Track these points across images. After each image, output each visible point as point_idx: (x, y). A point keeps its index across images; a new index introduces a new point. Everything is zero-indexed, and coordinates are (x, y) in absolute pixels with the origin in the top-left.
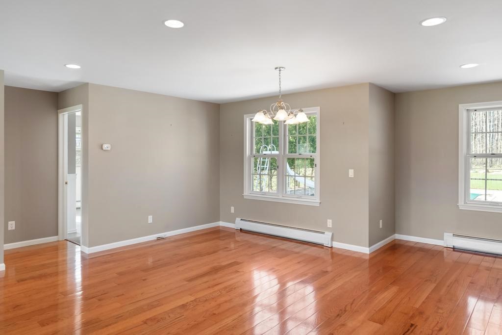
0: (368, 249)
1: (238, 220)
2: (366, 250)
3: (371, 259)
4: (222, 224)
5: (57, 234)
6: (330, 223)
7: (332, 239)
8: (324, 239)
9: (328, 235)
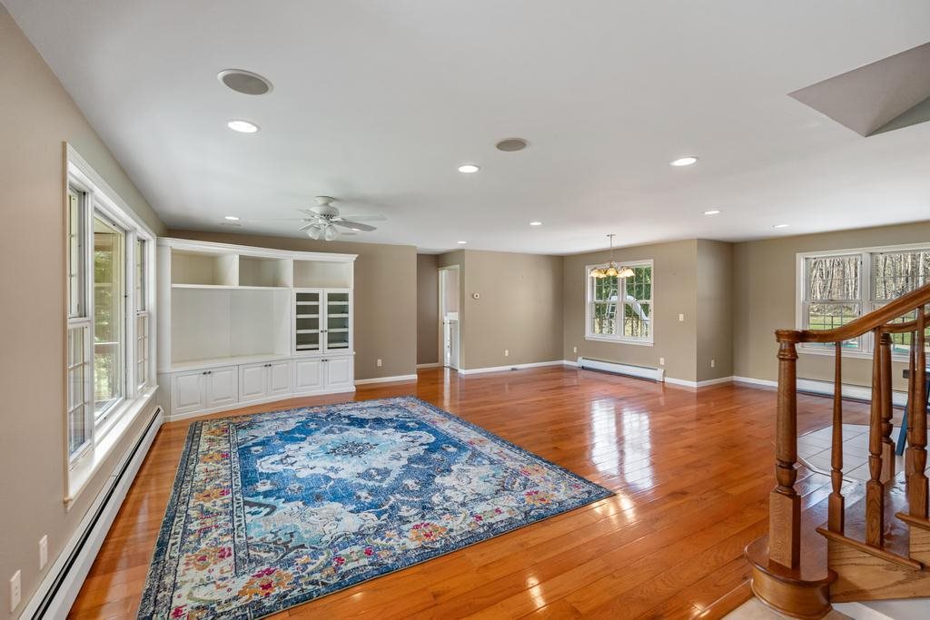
0: (695, 383)
1: (580, 359)
2: (692, 385)
3: (698, 394)
4: (565, 362)
5: (437, 362)
6: (662, 361)
7: (664, 375)
8: (656, 374)
9: (661, 371)
